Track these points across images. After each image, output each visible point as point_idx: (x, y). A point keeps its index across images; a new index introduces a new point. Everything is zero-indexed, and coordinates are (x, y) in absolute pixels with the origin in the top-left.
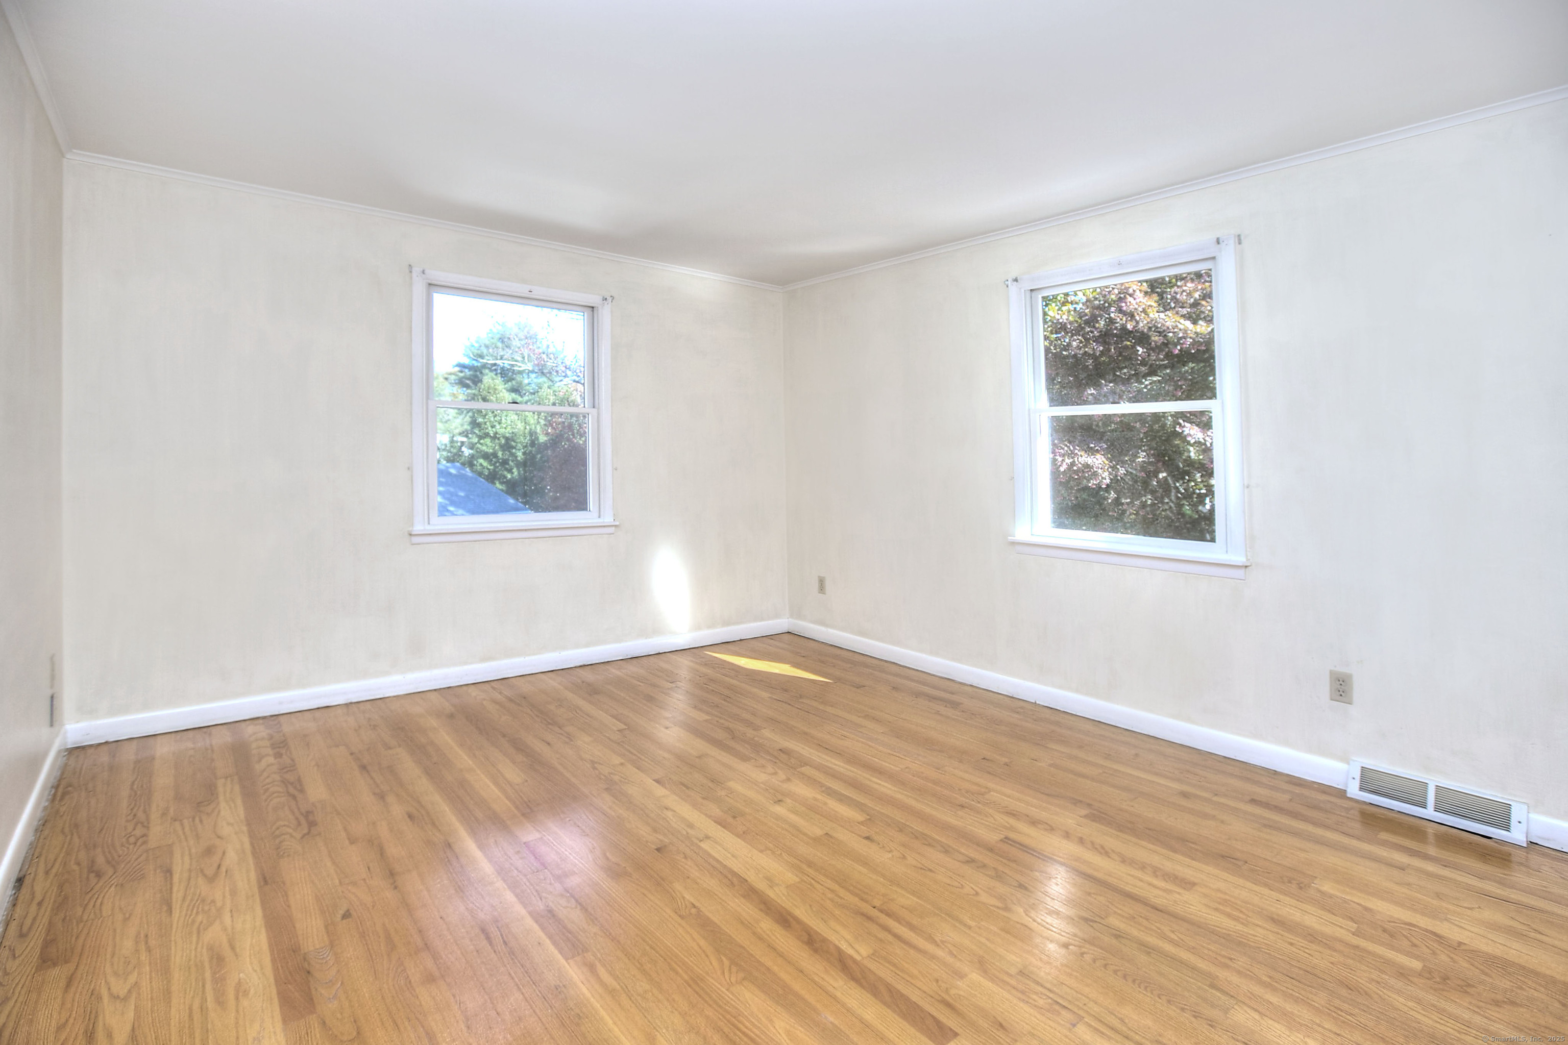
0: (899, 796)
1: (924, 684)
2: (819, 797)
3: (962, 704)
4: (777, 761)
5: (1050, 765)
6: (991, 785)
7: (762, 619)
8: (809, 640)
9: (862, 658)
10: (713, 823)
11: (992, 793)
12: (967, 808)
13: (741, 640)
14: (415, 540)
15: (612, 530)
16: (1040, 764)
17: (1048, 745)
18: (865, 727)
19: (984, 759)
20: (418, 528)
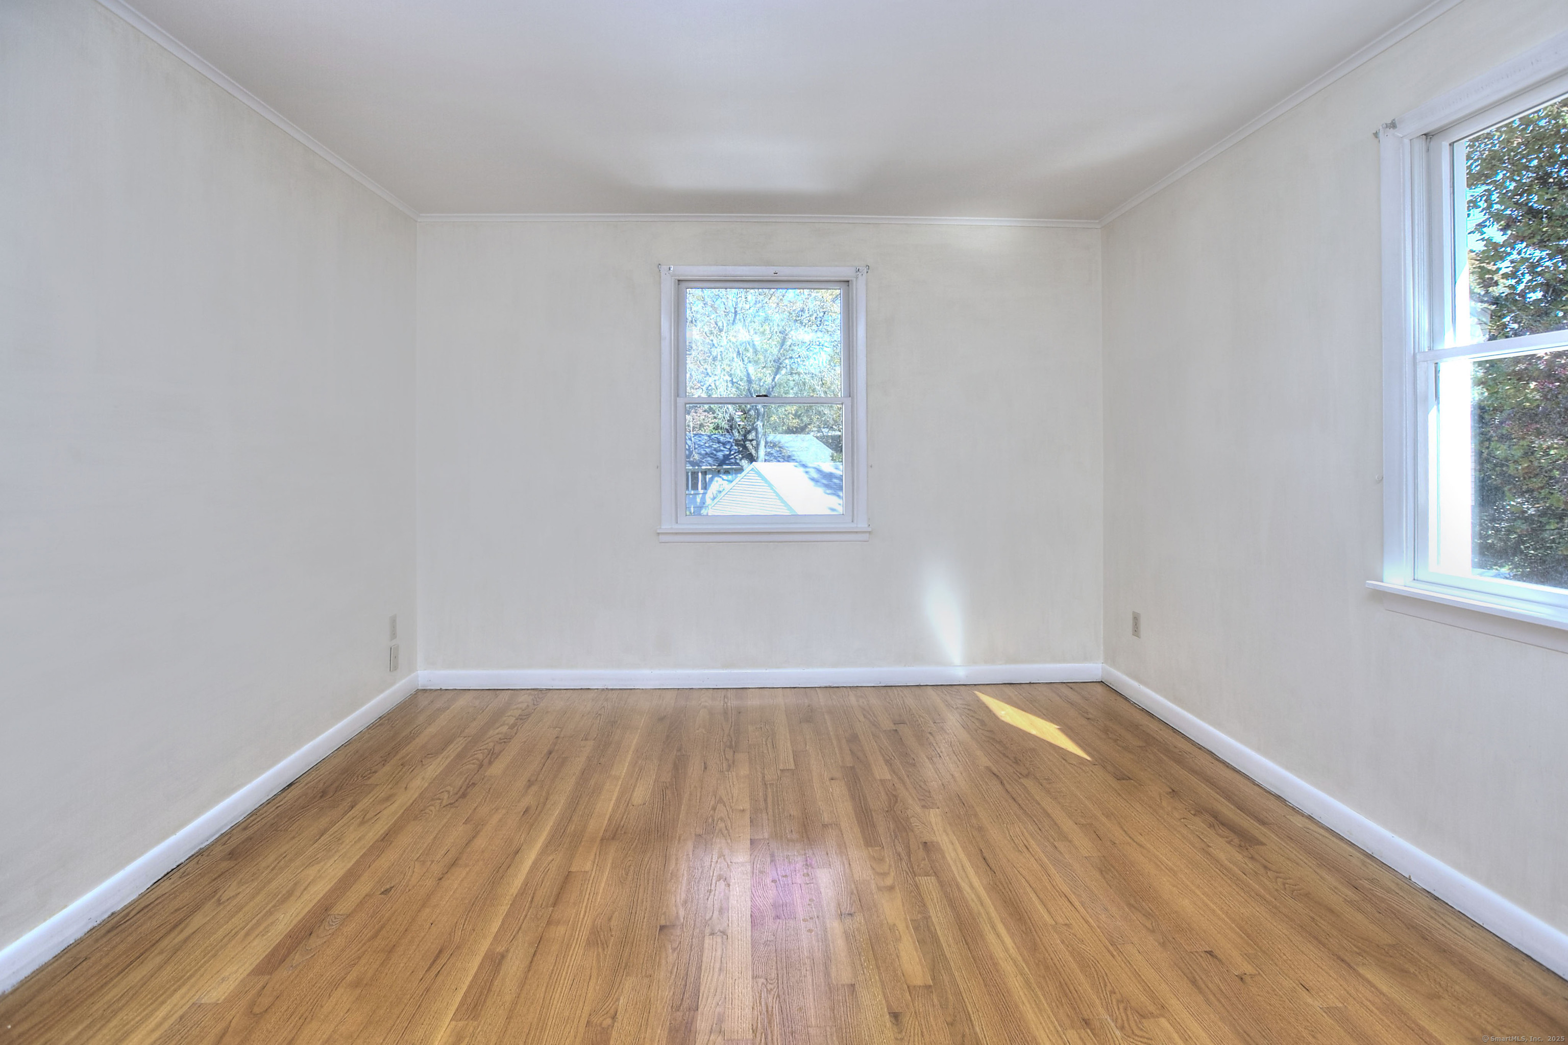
0: (1008, 968)
1: (1229, 796)
2: (901, 926)
3: (1263, 844)
4: (905, 858)
5: (1329, 1010)
6: (1174, 1004)
7: (1064, 661)
8: (1118, 698)
9: (1166, 735)
10: (749, 913)
11: (1163, 1021)
12: (1092, 1030)
13: (1030, 683)
14: (663, 538)
15: (865, 537)
16: (1310, 1000)
17: (1361, 970)
18: (1070, 842)
19: (1210, 953)
20: (666, 526)
